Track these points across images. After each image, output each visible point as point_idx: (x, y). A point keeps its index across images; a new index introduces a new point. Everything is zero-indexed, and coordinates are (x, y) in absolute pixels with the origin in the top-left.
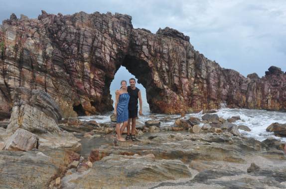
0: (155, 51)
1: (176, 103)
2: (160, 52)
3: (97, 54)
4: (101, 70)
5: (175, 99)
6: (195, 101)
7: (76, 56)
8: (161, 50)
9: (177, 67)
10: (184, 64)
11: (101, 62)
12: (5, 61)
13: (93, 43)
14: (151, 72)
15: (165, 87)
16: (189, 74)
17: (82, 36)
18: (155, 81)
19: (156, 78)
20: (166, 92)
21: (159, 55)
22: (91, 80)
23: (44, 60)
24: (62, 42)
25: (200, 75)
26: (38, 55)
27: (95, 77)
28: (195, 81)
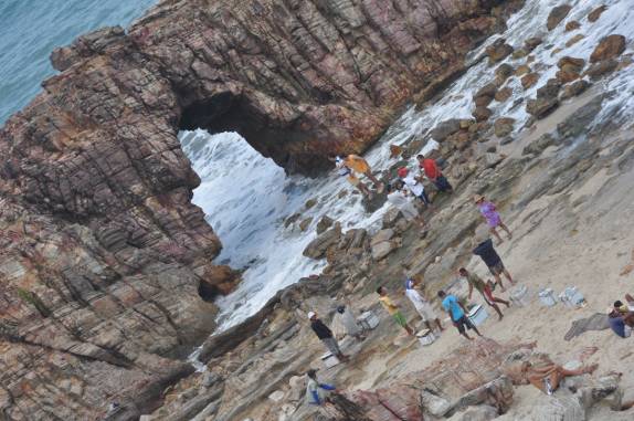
0: (220, 51)
1: (351, 124)
2: (230, 47)
3: (156, 169)
4: (178, 190)
5: (341, 119)
6: (378, 87)
7: (119, 205)
8: (230, 39)
9: (289, 49)
10: (301, 32)
11: (170, 177)
12: (57, 315)
13: (129, 156)
14: (249, 101)
15: (301, 108)
16: (325, 42)
17: (99, 161)
18: (272, 113)
19: (268, 104)
20: (314, 118)
21: (233, 52)
22: (181, 223)
23: (98, 260)
24: (72, 203)
25: (348, 26)
26: (83, 260)
27: (179, 211)
28: (347, 46)
